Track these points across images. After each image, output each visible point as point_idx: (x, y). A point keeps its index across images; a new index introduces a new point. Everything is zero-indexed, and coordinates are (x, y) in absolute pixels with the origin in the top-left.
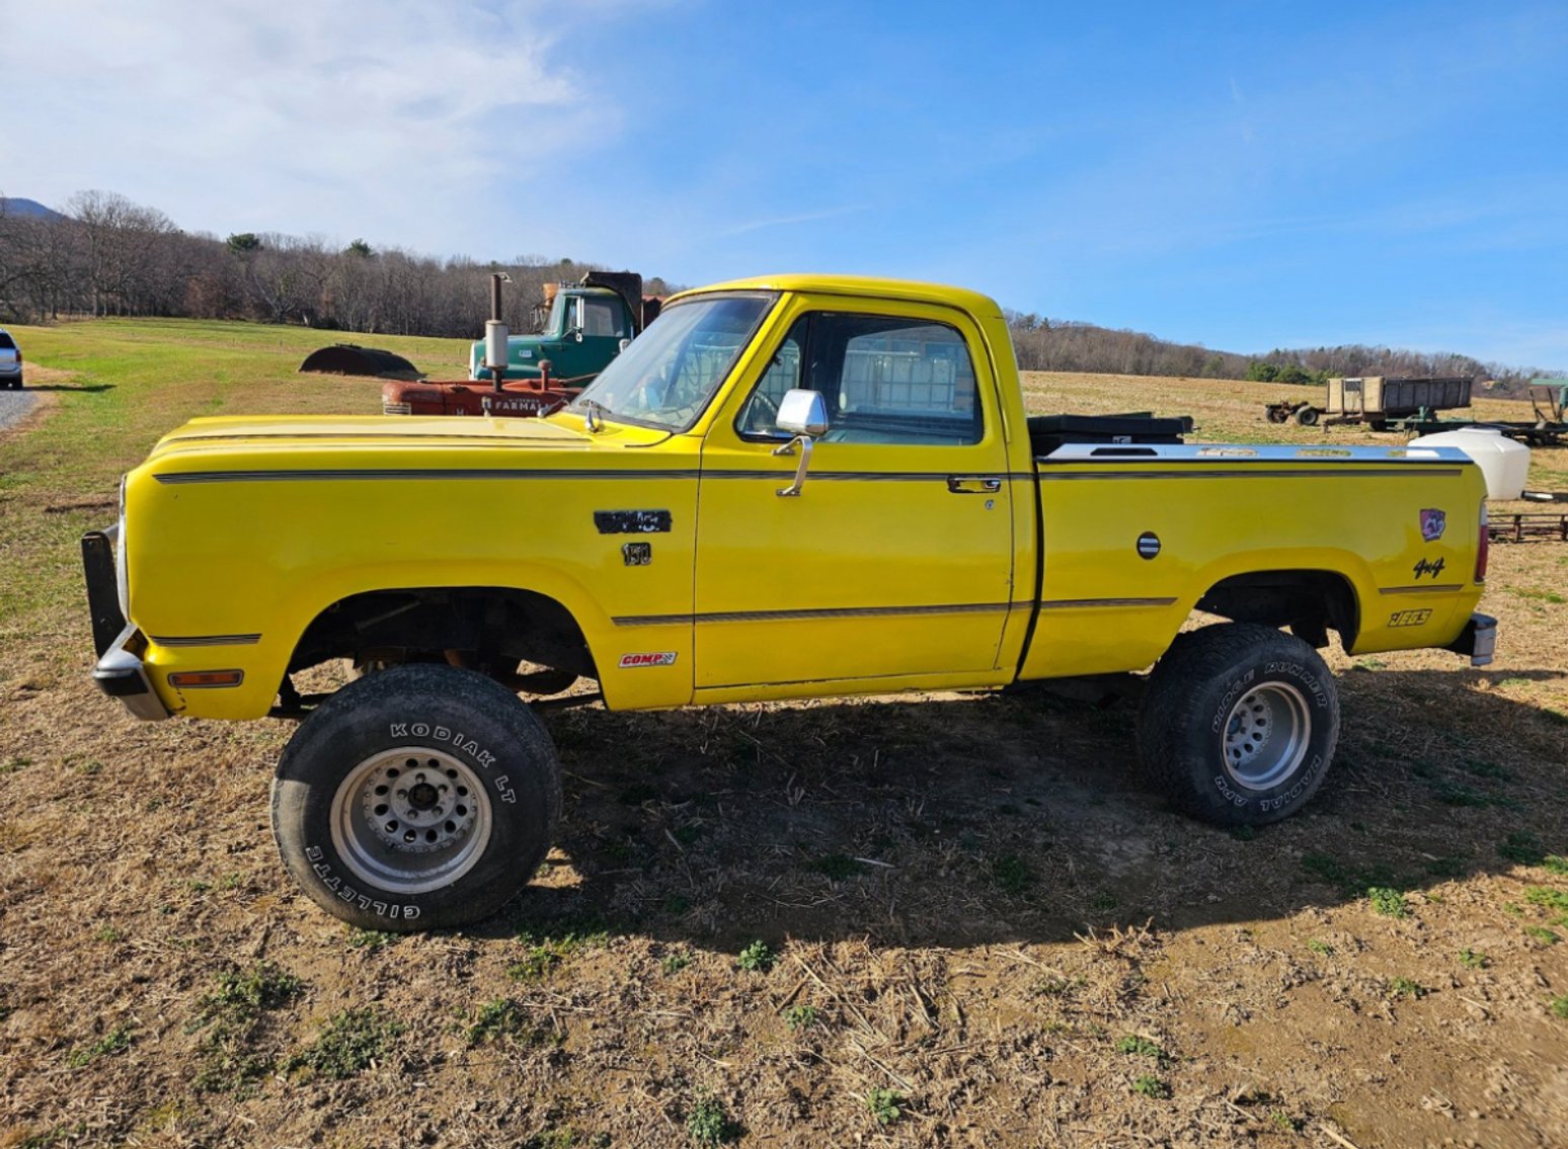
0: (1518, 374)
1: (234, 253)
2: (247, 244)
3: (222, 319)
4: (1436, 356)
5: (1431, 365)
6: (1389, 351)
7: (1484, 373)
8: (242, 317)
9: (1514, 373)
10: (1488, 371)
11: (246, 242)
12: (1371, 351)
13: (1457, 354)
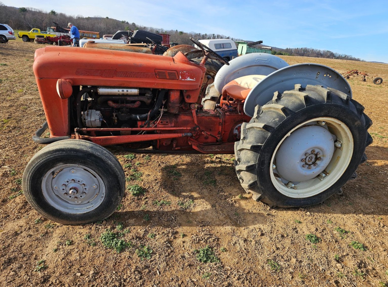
0: (342, 56)
1: (20, 13)
2: (24, 10)
3: (19, 30)
4: (324, 51)
5: (322, 53)
6: (313, 49)
7: (334, 55)
8: (23, 29)
9: (341, 56)
10: (335, 55)
11: (23, 10)
12: (309, 49)
13: (328, 50)
